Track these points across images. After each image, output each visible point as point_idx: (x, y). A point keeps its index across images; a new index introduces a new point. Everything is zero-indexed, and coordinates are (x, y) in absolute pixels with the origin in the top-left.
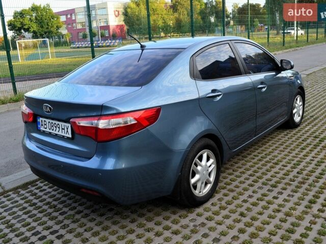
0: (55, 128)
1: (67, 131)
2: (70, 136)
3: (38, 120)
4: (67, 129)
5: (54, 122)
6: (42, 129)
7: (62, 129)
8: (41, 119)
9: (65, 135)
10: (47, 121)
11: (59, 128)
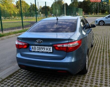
0: (41, 49)
1: (50, 50)
2: (52, 51)
3: (30, 47)
4: (50, 49)
5: (41, 47)
6: (33, 50)
7: (46, 49)
8: (32, 46)
9: (48, 51)
10: (36, 47)
11: (44, 49)
